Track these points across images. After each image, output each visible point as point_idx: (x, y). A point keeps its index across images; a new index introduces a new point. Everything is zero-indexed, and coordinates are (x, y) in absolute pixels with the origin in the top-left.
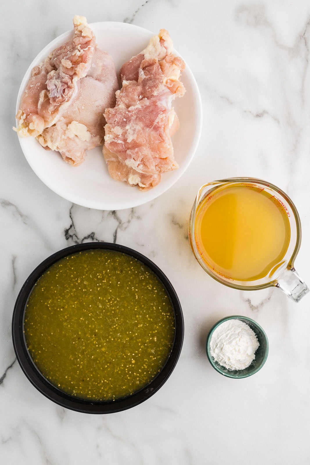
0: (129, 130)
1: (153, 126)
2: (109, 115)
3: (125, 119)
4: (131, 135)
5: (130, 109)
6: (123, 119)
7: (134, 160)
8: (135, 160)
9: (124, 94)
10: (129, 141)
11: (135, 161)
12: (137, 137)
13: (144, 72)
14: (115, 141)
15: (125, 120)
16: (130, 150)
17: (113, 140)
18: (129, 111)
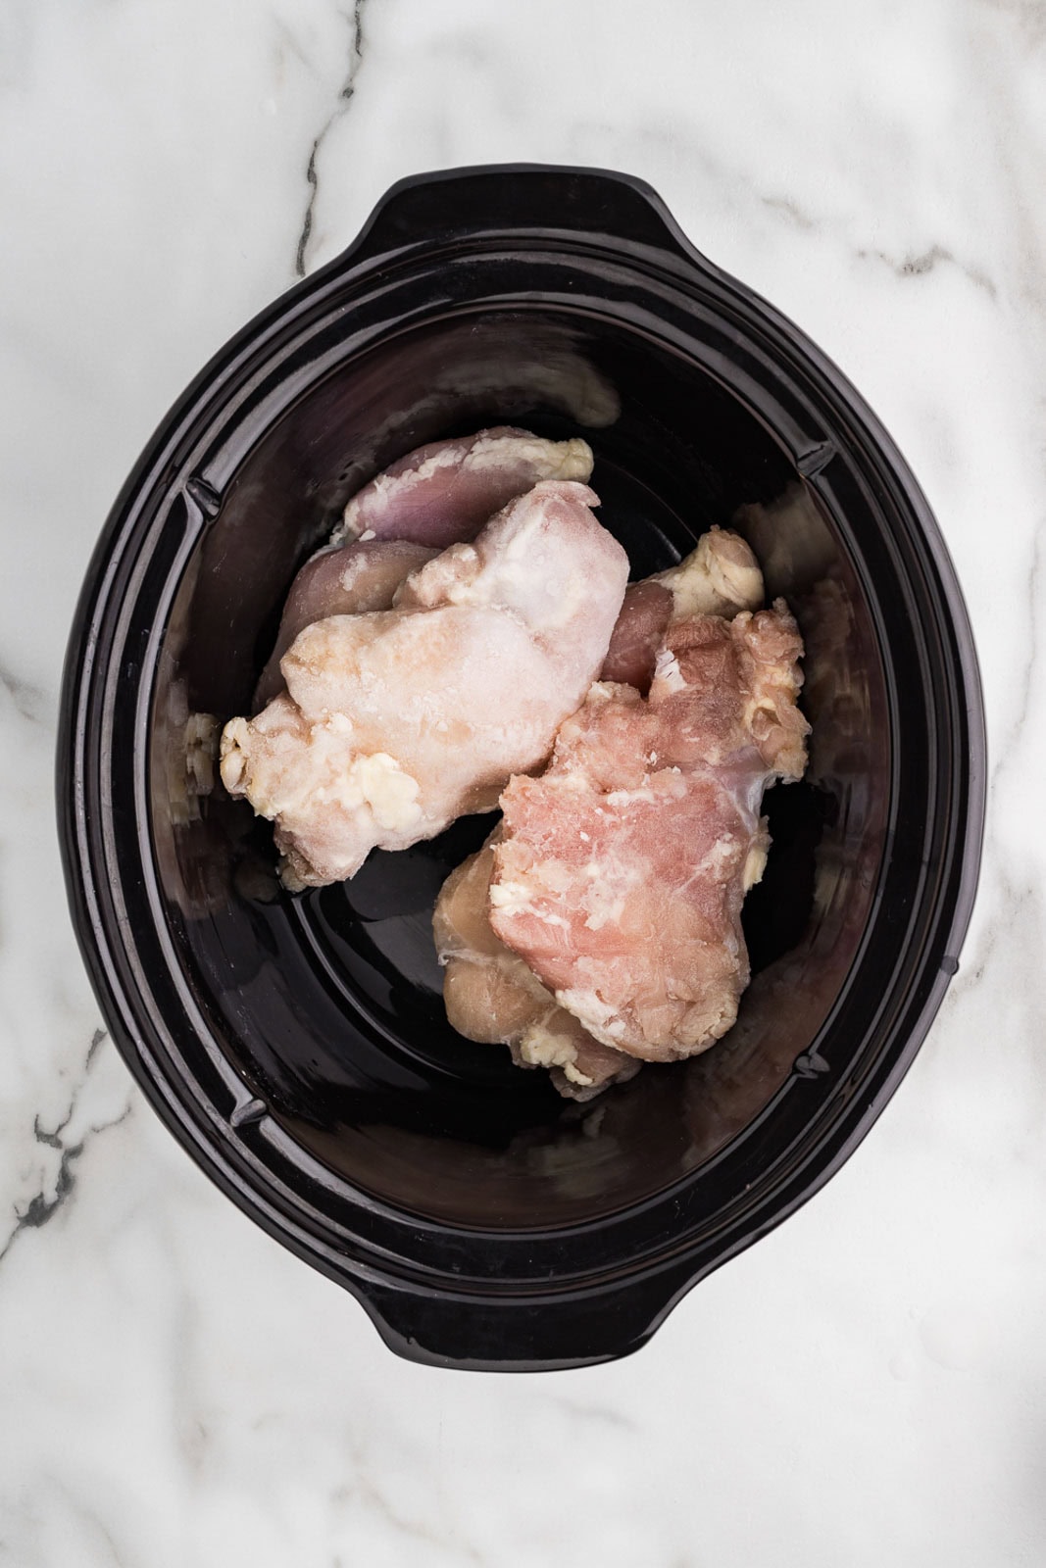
0: (599, 883)
1: (691, 880)
2: (523, 807)
3: (587, 832)
4: (605, 900)
5: (613, 799)
6: (579, 832)
7: (596, 999)
8: (601, 1000)
9: (593, 734)
10: (594, 923)
11: (601, 1004)
12: (624, 914)
13: (682, 668)
14: (538, 914)
15: (584, 837)
16: (590, 959)
17: (530, 909)
18: (607, 808)
